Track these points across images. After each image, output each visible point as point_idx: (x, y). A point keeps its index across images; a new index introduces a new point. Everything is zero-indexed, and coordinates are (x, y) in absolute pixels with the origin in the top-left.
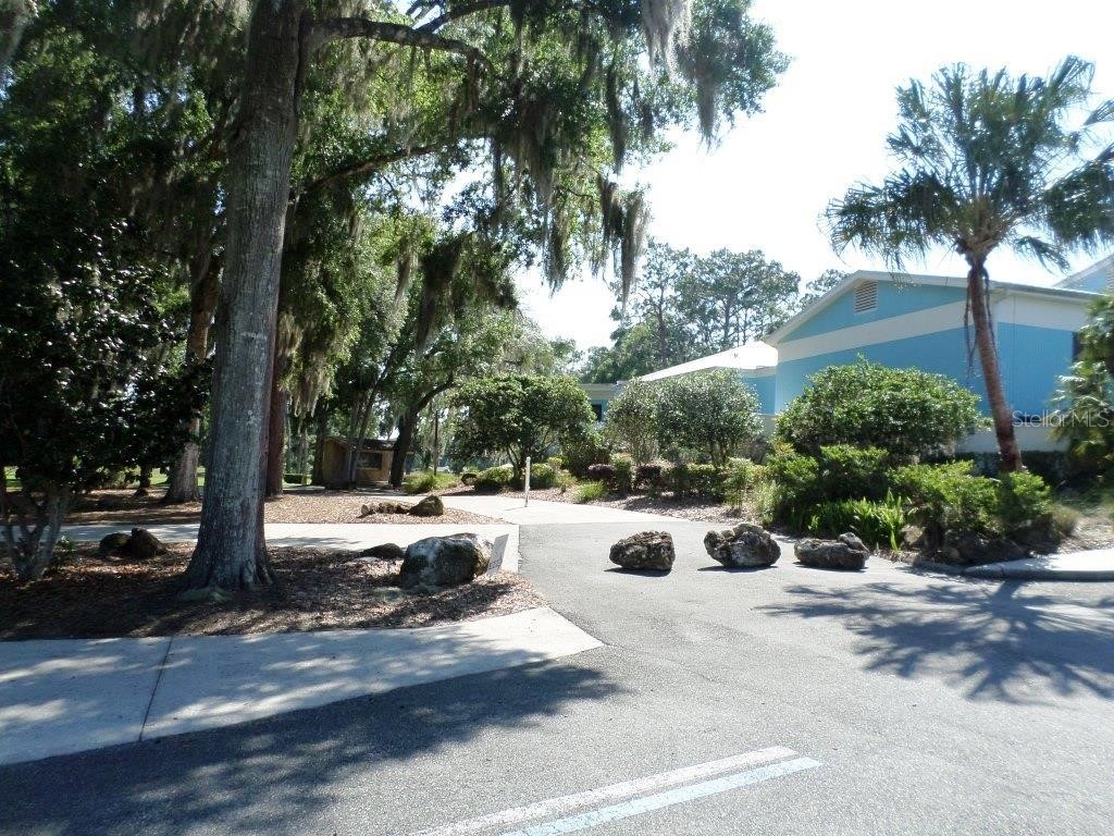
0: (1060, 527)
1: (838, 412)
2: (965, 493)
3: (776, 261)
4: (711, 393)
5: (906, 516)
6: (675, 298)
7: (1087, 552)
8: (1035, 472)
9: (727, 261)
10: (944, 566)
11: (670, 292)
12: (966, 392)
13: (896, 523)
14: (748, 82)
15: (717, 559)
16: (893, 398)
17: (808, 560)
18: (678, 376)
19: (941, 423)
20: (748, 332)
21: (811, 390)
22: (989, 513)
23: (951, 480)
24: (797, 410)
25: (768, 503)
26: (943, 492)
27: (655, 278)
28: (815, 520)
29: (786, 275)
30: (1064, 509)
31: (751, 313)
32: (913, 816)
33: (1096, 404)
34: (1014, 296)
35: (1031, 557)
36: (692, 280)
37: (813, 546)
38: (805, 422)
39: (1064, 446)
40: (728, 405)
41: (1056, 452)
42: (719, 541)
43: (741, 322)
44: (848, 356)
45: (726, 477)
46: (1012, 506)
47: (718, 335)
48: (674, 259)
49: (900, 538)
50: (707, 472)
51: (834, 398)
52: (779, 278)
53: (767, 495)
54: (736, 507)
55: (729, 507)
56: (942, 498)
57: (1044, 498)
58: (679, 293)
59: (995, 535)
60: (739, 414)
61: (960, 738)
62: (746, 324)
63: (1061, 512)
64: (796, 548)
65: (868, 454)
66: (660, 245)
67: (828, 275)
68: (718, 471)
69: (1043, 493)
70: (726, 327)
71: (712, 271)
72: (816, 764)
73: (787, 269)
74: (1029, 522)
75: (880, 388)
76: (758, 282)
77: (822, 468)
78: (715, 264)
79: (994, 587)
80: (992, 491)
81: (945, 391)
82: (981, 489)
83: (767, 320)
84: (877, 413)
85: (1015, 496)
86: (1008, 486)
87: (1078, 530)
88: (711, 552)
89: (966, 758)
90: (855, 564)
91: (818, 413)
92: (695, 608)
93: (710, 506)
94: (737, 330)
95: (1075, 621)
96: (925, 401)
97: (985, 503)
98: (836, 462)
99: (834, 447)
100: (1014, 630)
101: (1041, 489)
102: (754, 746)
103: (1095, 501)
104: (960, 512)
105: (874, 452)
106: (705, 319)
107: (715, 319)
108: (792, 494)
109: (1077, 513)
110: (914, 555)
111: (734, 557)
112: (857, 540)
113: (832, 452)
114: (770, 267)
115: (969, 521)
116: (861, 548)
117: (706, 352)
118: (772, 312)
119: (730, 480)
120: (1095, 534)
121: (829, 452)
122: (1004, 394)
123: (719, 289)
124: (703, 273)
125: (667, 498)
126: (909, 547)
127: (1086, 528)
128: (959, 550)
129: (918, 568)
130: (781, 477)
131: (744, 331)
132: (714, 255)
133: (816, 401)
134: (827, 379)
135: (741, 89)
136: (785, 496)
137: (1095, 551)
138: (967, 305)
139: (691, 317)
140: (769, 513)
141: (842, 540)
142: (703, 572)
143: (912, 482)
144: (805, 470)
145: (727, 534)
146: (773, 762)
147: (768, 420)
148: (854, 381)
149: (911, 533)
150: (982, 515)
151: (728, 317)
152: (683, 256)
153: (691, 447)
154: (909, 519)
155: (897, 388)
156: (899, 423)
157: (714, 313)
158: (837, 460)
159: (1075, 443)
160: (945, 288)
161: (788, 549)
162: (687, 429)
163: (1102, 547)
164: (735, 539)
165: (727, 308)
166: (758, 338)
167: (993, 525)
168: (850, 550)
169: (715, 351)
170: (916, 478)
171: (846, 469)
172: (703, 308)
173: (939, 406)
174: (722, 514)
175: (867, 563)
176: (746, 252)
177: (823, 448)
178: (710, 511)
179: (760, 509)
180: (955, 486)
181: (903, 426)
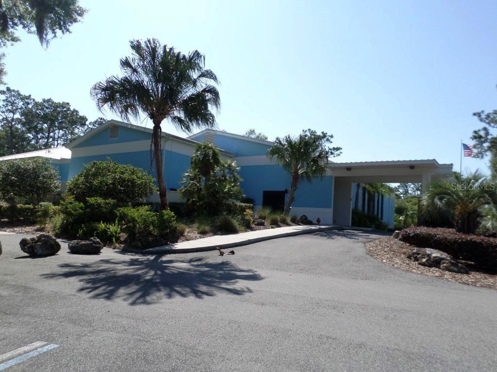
0: (179, 232)
1: (96, 182)
2: (145, 219)
3: (76, 110)
4: (34, 169)
5: (121, 229)
6: (21, 120)
7: (188, 242)
8: (171, 210)
9: (51, 105)
10: (135, 250)
11: (17, 116)
12: (150, 177)
13: (116, 233)
14: (63, 16)
15: (27, 253)
16: (120, 177)
17: (74, 250)
18: (16, 159)
19: (140, 189)
20: (59, 142)
21: (85, 171)
22: (154, 227)
23: (140, 213)
24: (77, 180)
25: (58, 224)
26: (137, 219)
27: (10, 107)
28: (81, 232)
29: (80, 117)
30: (182, 225)
31: (61, 132)
32: (97, 361)
33: (196, 185)
34: (172, 140)
35: (168, 244)
36: (30, 111)
37: (77, 244)
38: (81, 186)
39: (185, 201)
40: (43, 176)
41: (182, 203)
42: (28, 243)
43: (56, 137)
44: (103, 158)
45: (38, 211)
46: (163, 224)
47: (42, 142)
48: (22, 99)
49: (118, 239)
50: (29, 209)
51: (95, 175)
52: (77, 118)
53: (58, 220)
54: (43, 226)
55: (38, 226)
56: (136, 221)
57: (174, 220)
58: (23, 117)
59: (156, 236)
60: (48, 181)
61: (125, 322)
62: (59, 137)
63: (180, 226)
64: (69, 245)
65: (108, 202)
66: (14, 91)
67: (99, 120)
68: (35, 208)
69: (174, 218)
70: (48, 138)
71: (42, 109)
72: (56, 346)
73: (81, 114)
74: (168, 230)
75: (115, 173)
76: (65, 118)
77: (86, 208)
78: (45, 106)
79: (152, 258)
80: (155, 218)
81: (143, 176)
82: (151, 217)
83: (69, 137)
84: (113, 184)
85: (164, 220)
86: (162, 216)
87: (186, 234)
88: (23, 249)
89: (126, 330)
90: (96, 251)
91: (87, 182)
92: (8, 278)
93: (29, 226)
94: (54, 140)
95: (179, 268)
96: (134, 179)
97: (152, 223)
98: (92, 205)
99: (92, 198)
100: (156, 274)
101: (173, 217)
102: (26, 344)
103: (192, 222)
104: (143, 227)
105: (111, 201)
106: (37, 133)
107: (42, 133)
108: (71, 220)
109: (186, 226)
110: (122, 246)
111: (36, 251)
112: (98, 240)
113: (91, 200)
114: (73, 112)
115: (146, 230)
116: (100, 244)
117: (35, 149)
118: (72, 133)
119: (40, 213)
120: (191, 235)
121: (90, 200)
122: (163, 178)
123: (45, 118)
124: (38, 109)
125: (4, 222)
126: (121, 243)
127: (188, 232)
128: (141, 243)
129: (124, 251)
130: (66, 212)
131: (57, 141)
132: (44, 101)
133: (86, 176)
134: (92, 167)
135: (60, 19)
136: (67, 221)
137: (190, 241)
138: (152, 141)
139: (29, 131)
140: (58, 229)
141: (91, 240)
142: (17, 260)
143: (124, 214)
144: (78, 209)
145: (33, 239)
146: (33, 350)
147: (64, 184)
148: (104, 169)
149: (123, 236)
150: (151, 228)
151: (49, 133)
152: (28, 99)
153: (20, 196)
154: (122, 230)
155: (123, 173)
156: (122, 188)
157: (42, 130)
158: (93, 204)
159: (188, 200)
160: (144, 132)
161: (64, 246)
162: (19, 186)
163: (193, 239)
164: (37, 242)
165: (49, 128)
166: (64, 145)
167: (155, 232)
168: (94, 245)
169: (41, 149)
170: (126, 212)
171: (97, 208)
172: (36, 127)
173: (139, 182)
174: (34, 230)
175: (102, 251)
176: (61, 103)
177: (87, 198)
178: (28, 229)
179: (55, 227)
180: (141, 216)
181: (124, 190)
